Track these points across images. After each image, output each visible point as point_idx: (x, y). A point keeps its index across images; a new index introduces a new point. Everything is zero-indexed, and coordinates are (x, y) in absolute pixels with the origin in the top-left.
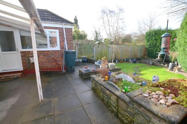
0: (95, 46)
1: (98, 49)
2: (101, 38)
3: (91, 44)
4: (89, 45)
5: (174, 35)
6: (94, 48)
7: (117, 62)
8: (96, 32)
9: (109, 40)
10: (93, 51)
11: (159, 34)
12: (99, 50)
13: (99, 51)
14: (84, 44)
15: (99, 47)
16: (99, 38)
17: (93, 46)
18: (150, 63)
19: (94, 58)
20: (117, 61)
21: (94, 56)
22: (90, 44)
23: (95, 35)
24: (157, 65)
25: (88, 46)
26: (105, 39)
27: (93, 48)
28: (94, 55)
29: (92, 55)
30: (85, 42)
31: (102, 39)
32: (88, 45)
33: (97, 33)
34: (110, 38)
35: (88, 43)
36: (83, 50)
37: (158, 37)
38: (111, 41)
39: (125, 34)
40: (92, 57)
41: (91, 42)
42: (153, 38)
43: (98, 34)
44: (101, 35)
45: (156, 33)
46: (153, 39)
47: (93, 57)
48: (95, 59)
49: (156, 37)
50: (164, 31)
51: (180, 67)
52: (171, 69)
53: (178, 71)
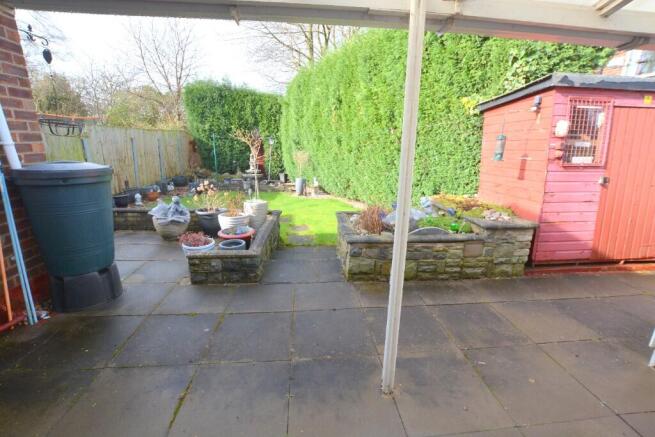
11: (231, 99)
20: (138, 196)
37: (229, 107)
42: (218, 110)
45: (221, 96)
46: (217, 112)
49: (223, 106)
50: (242, 91)
51: (316, 184)
52: (301, 193)
53: (316, 192)
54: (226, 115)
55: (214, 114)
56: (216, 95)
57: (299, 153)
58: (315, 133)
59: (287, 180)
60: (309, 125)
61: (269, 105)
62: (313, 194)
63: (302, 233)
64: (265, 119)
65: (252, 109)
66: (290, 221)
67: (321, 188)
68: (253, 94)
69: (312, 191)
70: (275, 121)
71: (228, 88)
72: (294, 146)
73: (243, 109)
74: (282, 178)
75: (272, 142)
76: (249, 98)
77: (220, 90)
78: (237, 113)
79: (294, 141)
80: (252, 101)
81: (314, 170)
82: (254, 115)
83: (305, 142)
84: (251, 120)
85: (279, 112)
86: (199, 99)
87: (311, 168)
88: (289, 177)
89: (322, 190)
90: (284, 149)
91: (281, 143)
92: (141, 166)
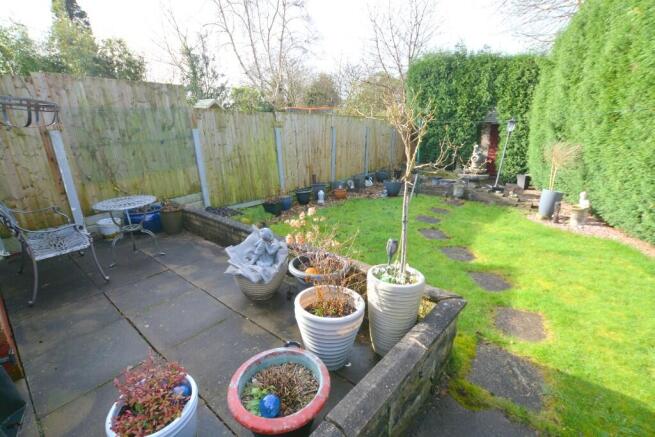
0: (200, 123)
1: (218, 137)
2: (217, 84)
3: (172, 107)
4: (159, 116)
5: (515, 77)
6: (196, 132)
7: (321, 201)
8: (188, 52)
9: (254, 96)
10: (194, 155)
11: (462, 71)
12: (228, 141)
13: (229, 149)
14: (117, 106)
15: (221, 128)
16: (209, 84)
17: (188, 126)
18: (456, 192)
19: (205, 191)
20: (321, 193)
21: (204, 184)
22: (164, 113)
23: (188, 69)
24: (480, 196)
25: (150, 124)
26: (239, 92)
27: (191, 137)
28: (203, 178)
29: (188, 179)
30: (121, 95)
31: (223, 88)
32: (149, 116)
33: (193, 61)
34: (255, 85)
35: (147, 106)
36: (115, 154)
37: (458, 82)
38: (263, 100)
39: (314, 71)
40: (190, 193)
41: (167, 99)
42: (443, 87)
43: (201, 62)
44: (219, 71)
45: (450, 69)
46: (442, 91)
47: (196, 189)
48: (212, 198)
49: (450, 82)
50: (480, 58)
51: (584, 204)
52: (548, 216)
53: (579, 220)
54: (452, 94)
55: (437, 93)
56: (442, 69)
57: (559, 146)
58: (603, 107)
59: (527, 185)
60: (592, 92)
61: (519, 72)
62: (573, 222)
63: (520, 347)
64: (508, 93)
65: (491, 81)
66: (506, 286)
67: (592, 211)
68: (494, 59)
69: (573, 216)
70: (526, 95)
71: (463, 58)
72: (550, 134)
73: (477, 82)
74: (521, 183)
75: (511, 128)
76: (489, 66)
77: (450, 60)
78: (468, 89)
79: (553, 125)
80: (493, 70)
81: (584, 177)
82: (491, 89)
83: (576, 127)
84: (486, 97)
85: (534, 81)
86: (422, 77)
87: (578, 174)
88: (533, 182)
89: (594, 216)
90: (532, 139)
91: (527, 129)
92: (340, 157)
